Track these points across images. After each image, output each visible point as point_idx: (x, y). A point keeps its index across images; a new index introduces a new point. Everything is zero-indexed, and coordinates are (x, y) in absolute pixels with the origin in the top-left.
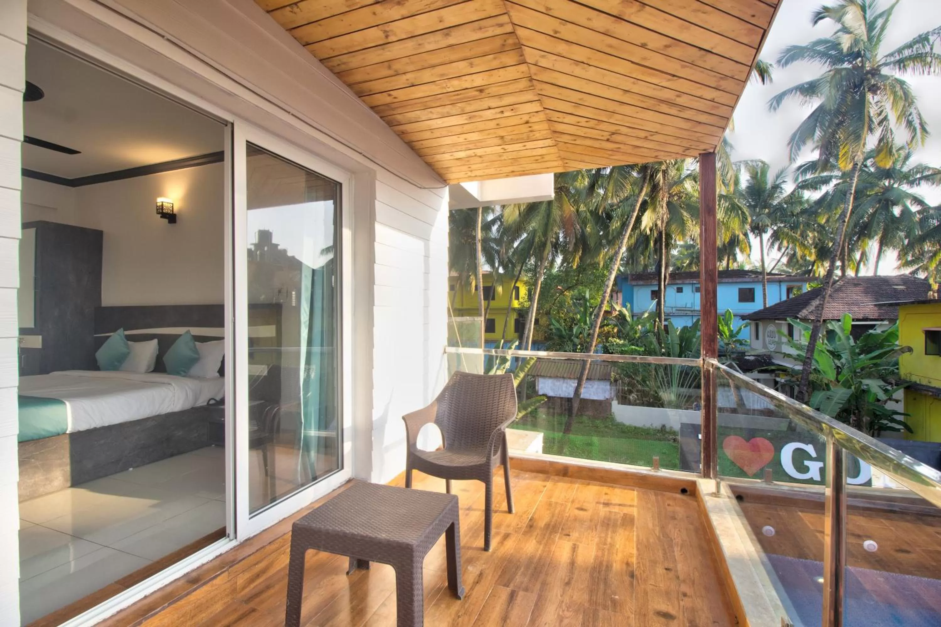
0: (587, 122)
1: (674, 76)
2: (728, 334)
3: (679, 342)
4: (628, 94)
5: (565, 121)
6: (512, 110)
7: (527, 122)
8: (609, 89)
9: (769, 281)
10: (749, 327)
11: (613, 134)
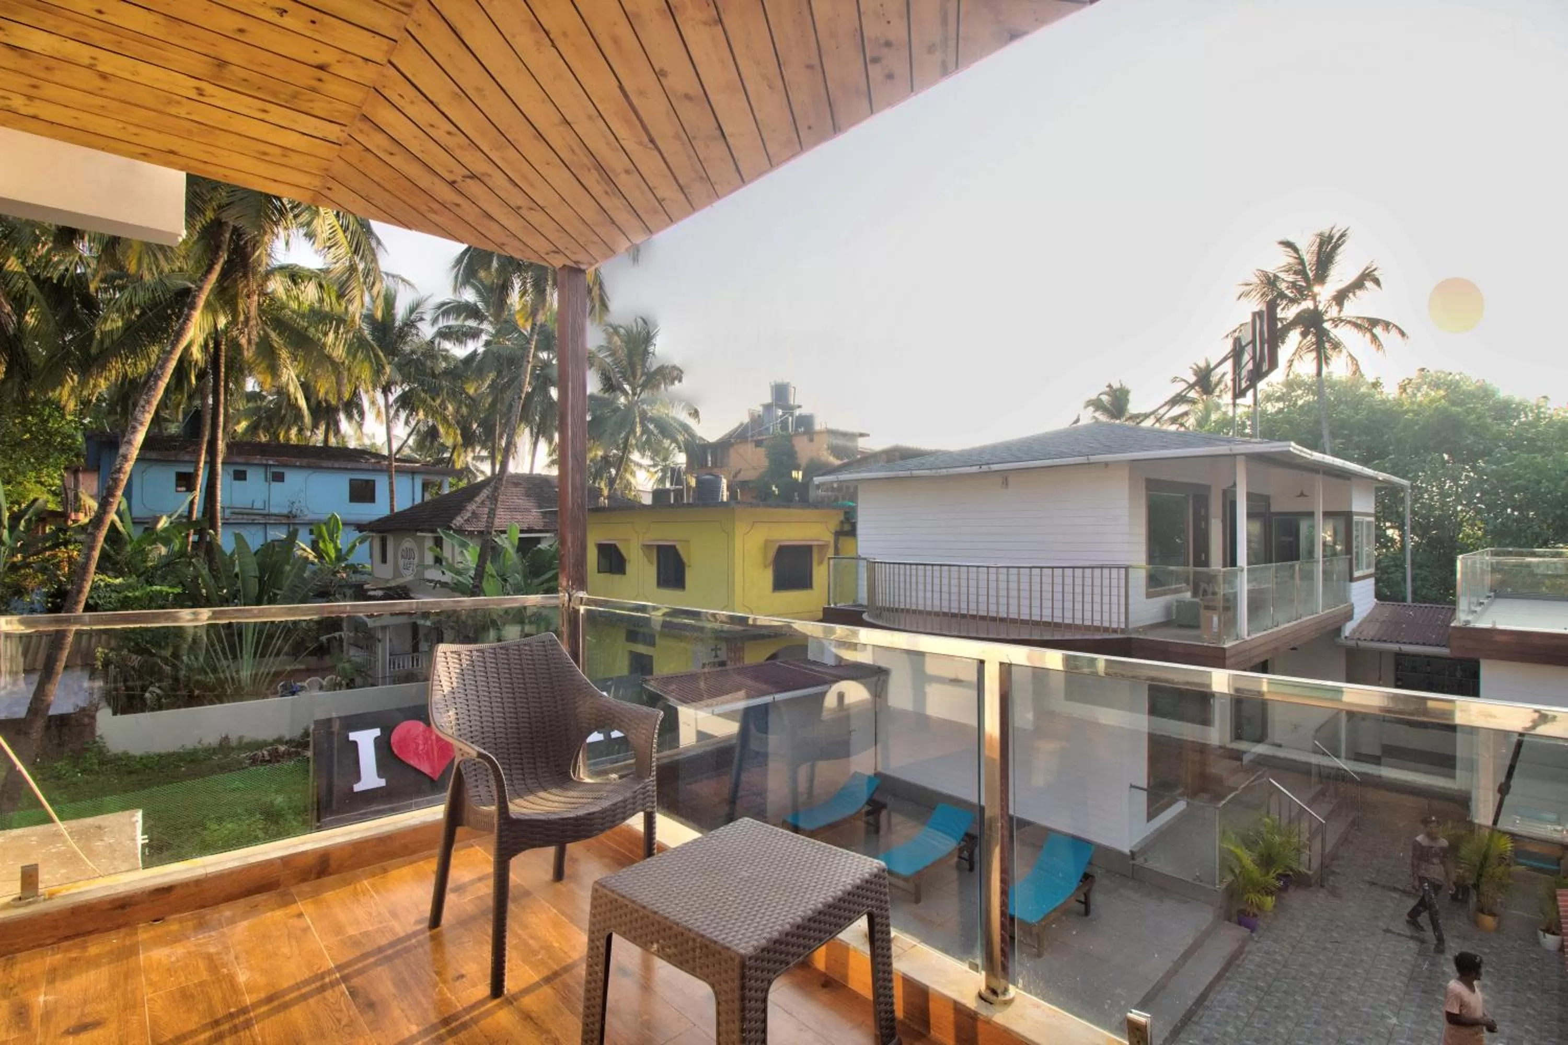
0: (449, 133)
1: (652, 141)
2: (333, 555)
3: (257, 574)
4: (564, 129)
5: (409, 111)
6: (313, 22)
7: (321, 67)
8: (543, 102)
9: (400, 471)
10: (367, 544)
11: (473, 176)
